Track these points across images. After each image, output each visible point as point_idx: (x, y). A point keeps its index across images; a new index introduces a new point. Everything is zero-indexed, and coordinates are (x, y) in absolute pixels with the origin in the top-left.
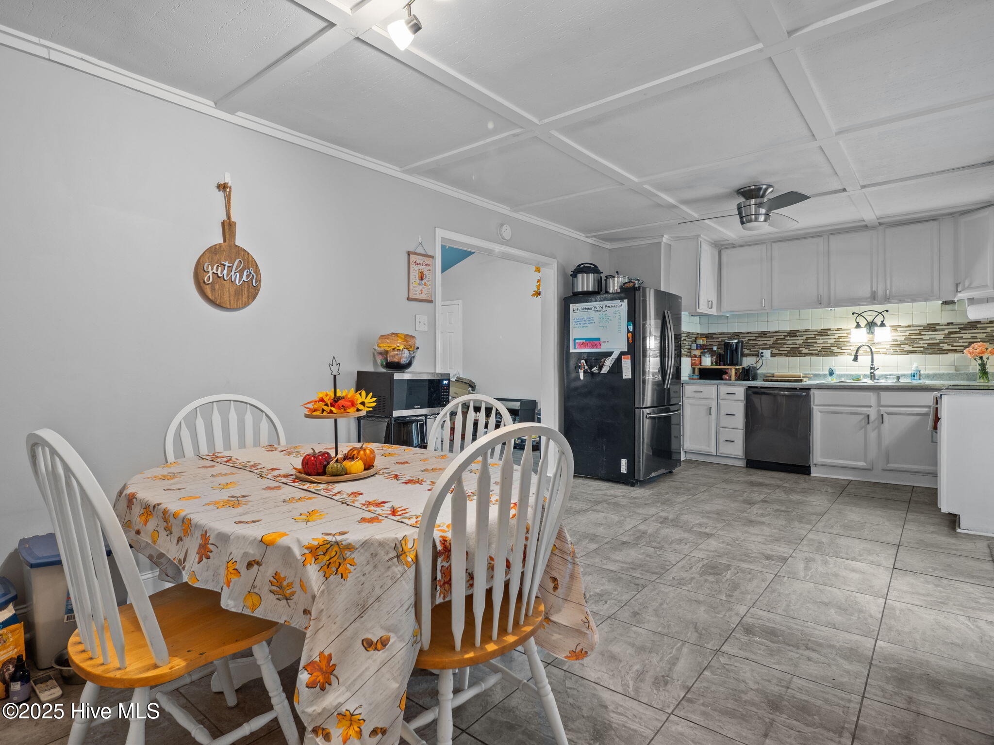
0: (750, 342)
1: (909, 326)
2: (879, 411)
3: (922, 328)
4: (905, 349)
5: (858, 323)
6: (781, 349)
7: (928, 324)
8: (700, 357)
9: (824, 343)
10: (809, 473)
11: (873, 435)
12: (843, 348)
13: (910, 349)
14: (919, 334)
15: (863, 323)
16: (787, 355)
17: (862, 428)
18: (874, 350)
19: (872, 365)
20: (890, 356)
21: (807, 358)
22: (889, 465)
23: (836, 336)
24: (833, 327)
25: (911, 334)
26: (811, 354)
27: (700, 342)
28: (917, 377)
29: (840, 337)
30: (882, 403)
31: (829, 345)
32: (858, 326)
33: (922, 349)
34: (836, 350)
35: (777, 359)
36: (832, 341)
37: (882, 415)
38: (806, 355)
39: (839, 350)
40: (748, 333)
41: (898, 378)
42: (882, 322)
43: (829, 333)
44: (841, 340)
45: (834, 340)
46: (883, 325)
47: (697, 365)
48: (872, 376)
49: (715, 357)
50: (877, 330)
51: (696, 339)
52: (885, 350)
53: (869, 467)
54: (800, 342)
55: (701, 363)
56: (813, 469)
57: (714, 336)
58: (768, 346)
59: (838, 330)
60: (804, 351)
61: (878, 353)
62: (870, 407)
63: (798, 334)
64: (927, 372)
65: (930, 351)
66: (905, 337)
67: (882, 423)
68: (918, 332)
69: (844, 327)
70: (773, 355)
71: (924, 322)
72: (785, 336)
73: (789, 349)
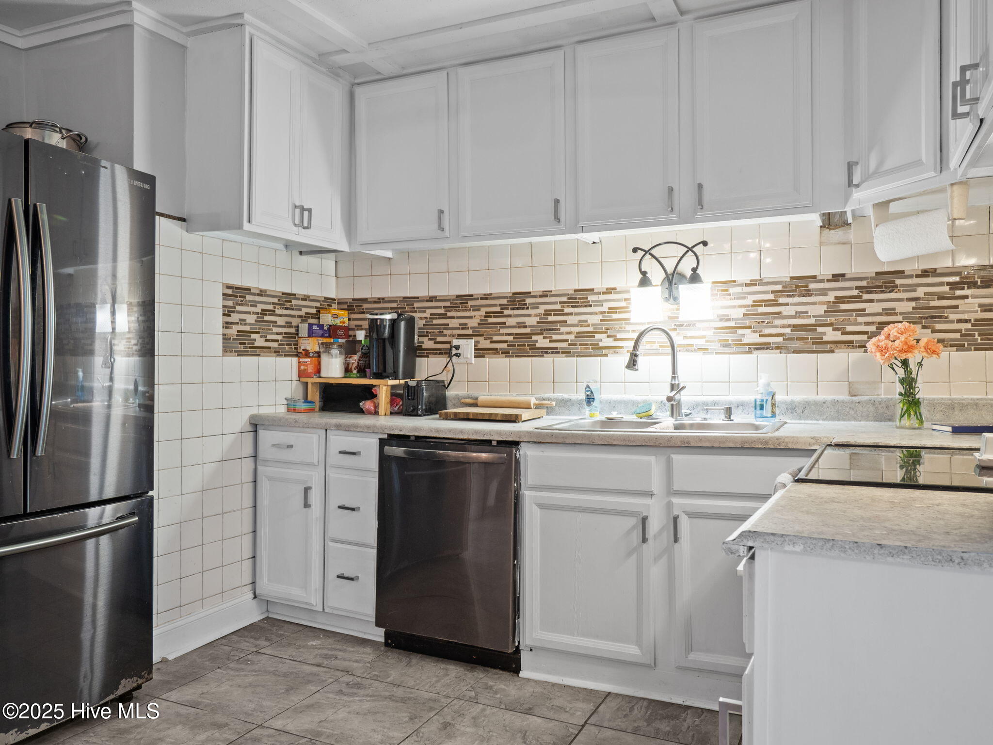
0: (435, 322)
1: (753, 283)
2: (669, 506)
3: (779, 287)
4: (745, 341)
5: (644, 273)
6: (495, 338)
7: (792, 278)
8: (318, 355)
9: (580, 323)
10: (517, 670)
11: (656, 573)
12: (619, 336)
13: (755, 338)
14: (774, 303)
15: (656, 275)
16: (506, 353)
17: (629, 554)
18: (678, 340)
19: (674, 378)
20: (715, 356)
21: (548, 359)
22: (692, 656)
23: (605, 307)
24: (597, 286)
25: (757, 304)
26: (555, 351)
27: (327, 319)
28: (767, 412)
29: (612, 310)
30: (676, 487)
31: (590, 329)
32: (645, 281)
33: (780, 339)
34: (605, 341)
35: (489, 361)
36: (595, 319)
37: (676, 519)
38: (545, 351)
39: (609, 342)
40: (431, 299)
41: (729, 412)
42: (694, 270)
43: (591, 298)
44: (615, 316)
45: (600, 317)
46: (695, 278)
47: (309, 376)
48: (675, 407)
49: (356, 357)
50: (684, 290)
51: (319, 312)
52: (702, 342)
53: (649, 660)
54: (532, 321)
55: (318, 371)
56: (525, 657)
57: (365, 306)
58: (470, 332)
59: (609, 291)
60: (542, 342)
61: (689, 348)
62: (651, 494)
63: (528, 301)
64: (789, 398)
65: (797, 344)
66: (743, 311)
67: (676, 540)
68: (771, 296)
69: (619, 284)
70: (480, 352)
71: (784, 274)
72: (503, 307)
73: (510, 338)
